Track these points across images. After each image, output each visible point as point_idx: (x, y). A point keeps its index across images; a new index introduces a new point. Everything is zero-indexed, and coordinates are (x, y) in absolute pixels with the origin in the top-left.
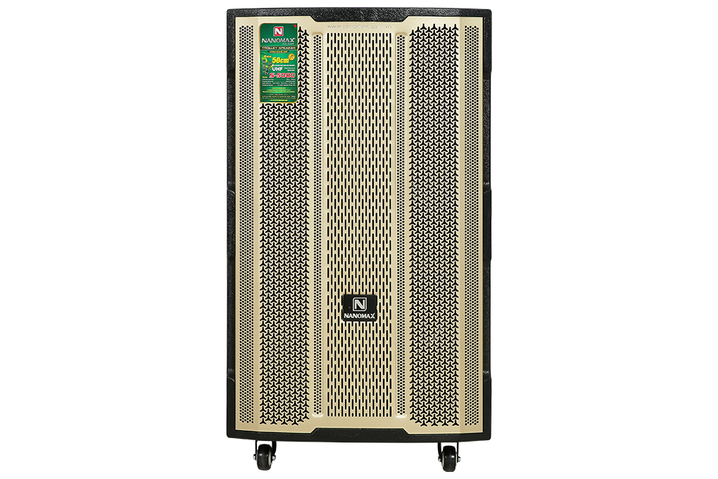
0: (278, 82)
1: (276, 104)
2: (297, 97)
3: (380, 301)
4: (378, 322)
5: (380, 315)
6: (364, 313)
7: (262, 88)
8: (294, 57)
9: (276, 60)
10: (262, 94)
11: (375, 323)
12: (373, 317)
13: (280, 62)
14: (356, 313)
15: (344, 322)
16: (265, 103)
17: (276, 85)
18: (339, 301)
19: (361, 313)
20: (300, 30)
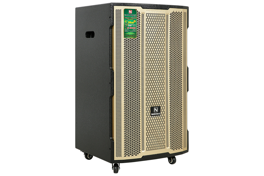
0: (130, 30)
1: (129, 38)
2: (136, 36)
3: (161, 108)
4: (161, 115)
5: (161, 113)
6: (157, 113)
7: (125, 33)
8: (135, 21)
9: (130, 22)
10: (125, 35)
11: (160, 116)
12: (160, 114)
13: (131, 23)
14: (155, 113)
15: (151, 117)
16: (126, 38)
17: (129, 32)
18: (150, 109)
19: (156, 113)
20: (138, 12)
